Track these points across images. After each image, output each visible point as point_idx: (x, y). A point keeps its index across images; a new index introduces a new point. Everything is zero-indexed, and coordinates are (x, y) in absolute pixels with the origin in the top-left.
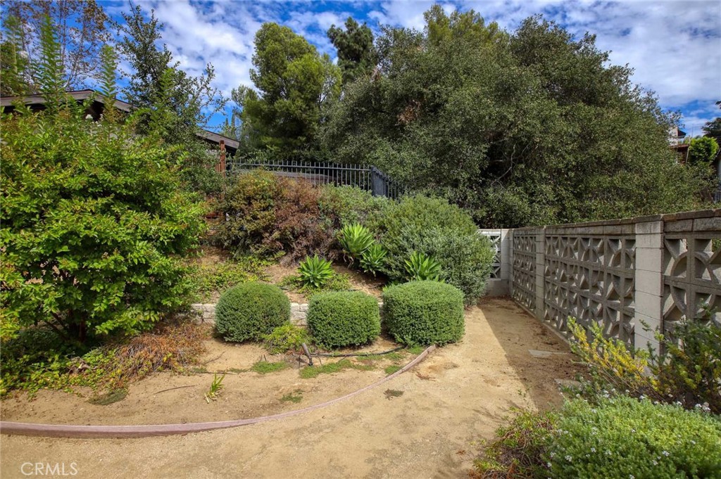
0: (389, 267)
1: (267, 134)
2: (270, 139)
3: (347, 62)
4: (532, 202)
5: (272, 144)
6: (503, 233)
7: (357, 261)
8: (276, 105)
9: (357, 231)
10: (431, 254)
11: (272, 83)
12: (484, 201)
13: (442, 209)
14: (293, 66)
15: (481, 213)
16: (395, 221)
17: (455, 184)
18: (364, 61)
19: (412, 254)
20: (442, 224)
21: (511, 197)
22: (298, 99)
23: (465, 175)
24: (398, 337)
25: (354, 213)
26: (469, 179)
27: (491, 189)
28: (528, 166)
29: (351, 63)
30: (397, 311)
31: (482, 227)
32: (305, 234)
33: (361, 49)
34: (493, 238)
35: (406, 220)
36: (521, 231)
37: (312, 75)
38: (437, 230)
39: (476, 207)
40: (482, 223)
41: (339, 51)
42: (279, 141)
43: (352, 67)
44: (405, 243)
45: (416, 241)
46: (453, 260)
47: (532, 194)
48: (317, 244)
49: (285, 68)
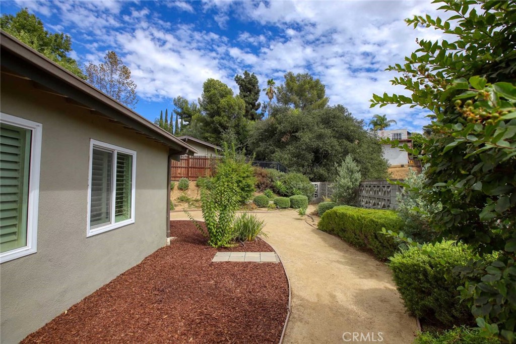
0: (288, 193)
1: (207, 132)
2: (209, 134)
3: (244, 93)
4: (328, 173)
5: (210, 137)
6: (318, 183)
7: (279, 191)
8: (214, 119)
9: (279, 183)
10: (299, 189)
11: (213, 109)
12: (312, 172)
13: (301, 177)
14: (223, 101)
15: (312, 176)
16: (289, 180)
17: (303, 166)
18: (253, 93)
19: (294, 189)
20: (302, 181)
21: (321, 171)
22: (225, 116)
23: (306, 164)
24: (294, 207)
25: (277, 178)
26: (308, 165)
27: (315, 168)
28: (327, 161)
29: (247, 94)
30: (294, 201)
31: (312, 181)
32: (264, 183)
33: (252, 87)
34: (316, 185)
35: (292, 180)
36: (323, 183)
37: (232, 106)
38: (300, 183)
39: (310, 174)
40: (312, 180)
41: (240, 87)
42: (213, 135)
43: (247, 96)
44: (292, 186)
45: (295, 185)
46: (305, 190)
47: (329, 170)
48: (267, 186)
49: (219, 102)
